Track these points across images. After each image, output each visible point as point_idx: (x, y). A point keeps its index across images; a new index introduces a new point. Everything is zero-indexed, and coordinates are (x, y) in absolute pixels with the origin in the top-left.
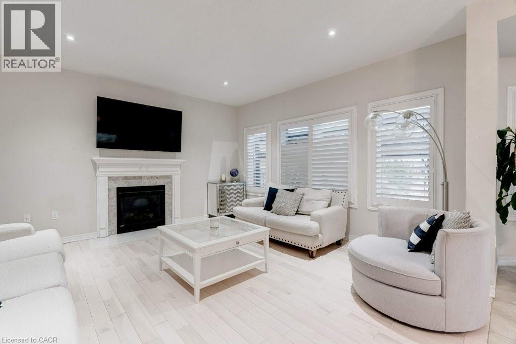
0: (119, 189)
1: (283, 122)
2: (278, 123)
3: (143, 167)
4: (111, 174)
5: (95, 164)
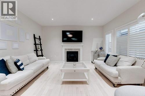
0: (67, 52)
1: (117, 28)
2: (116, 29)
3: (73, 47)
4: (65, 48)
5: (62, 46)
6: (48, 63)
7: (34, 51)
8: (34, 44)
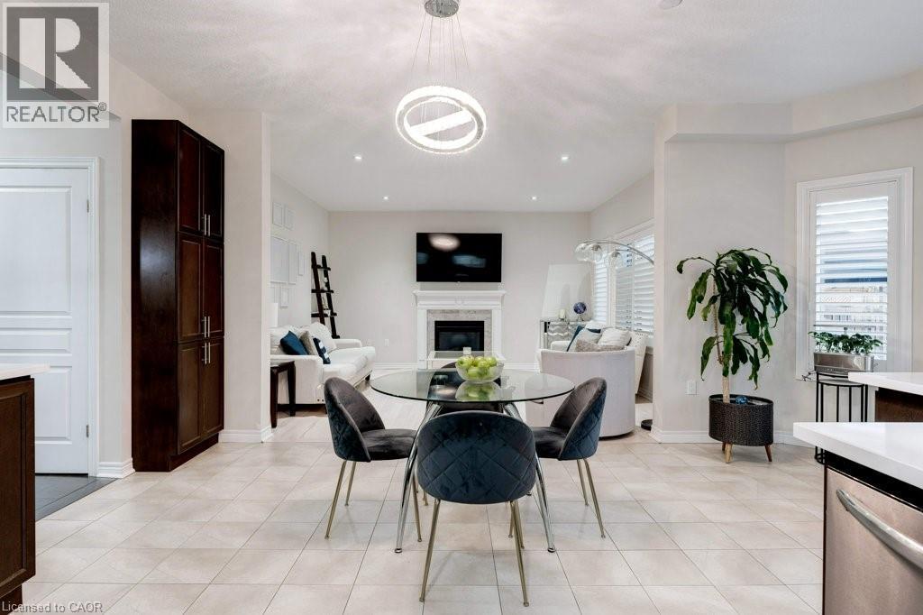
0: (437, 323)
3: (460, 300)
4: (430, 307)
5: (416, 297)
6: (366, 363)
7: (313, 316)
8: (313, 291)
